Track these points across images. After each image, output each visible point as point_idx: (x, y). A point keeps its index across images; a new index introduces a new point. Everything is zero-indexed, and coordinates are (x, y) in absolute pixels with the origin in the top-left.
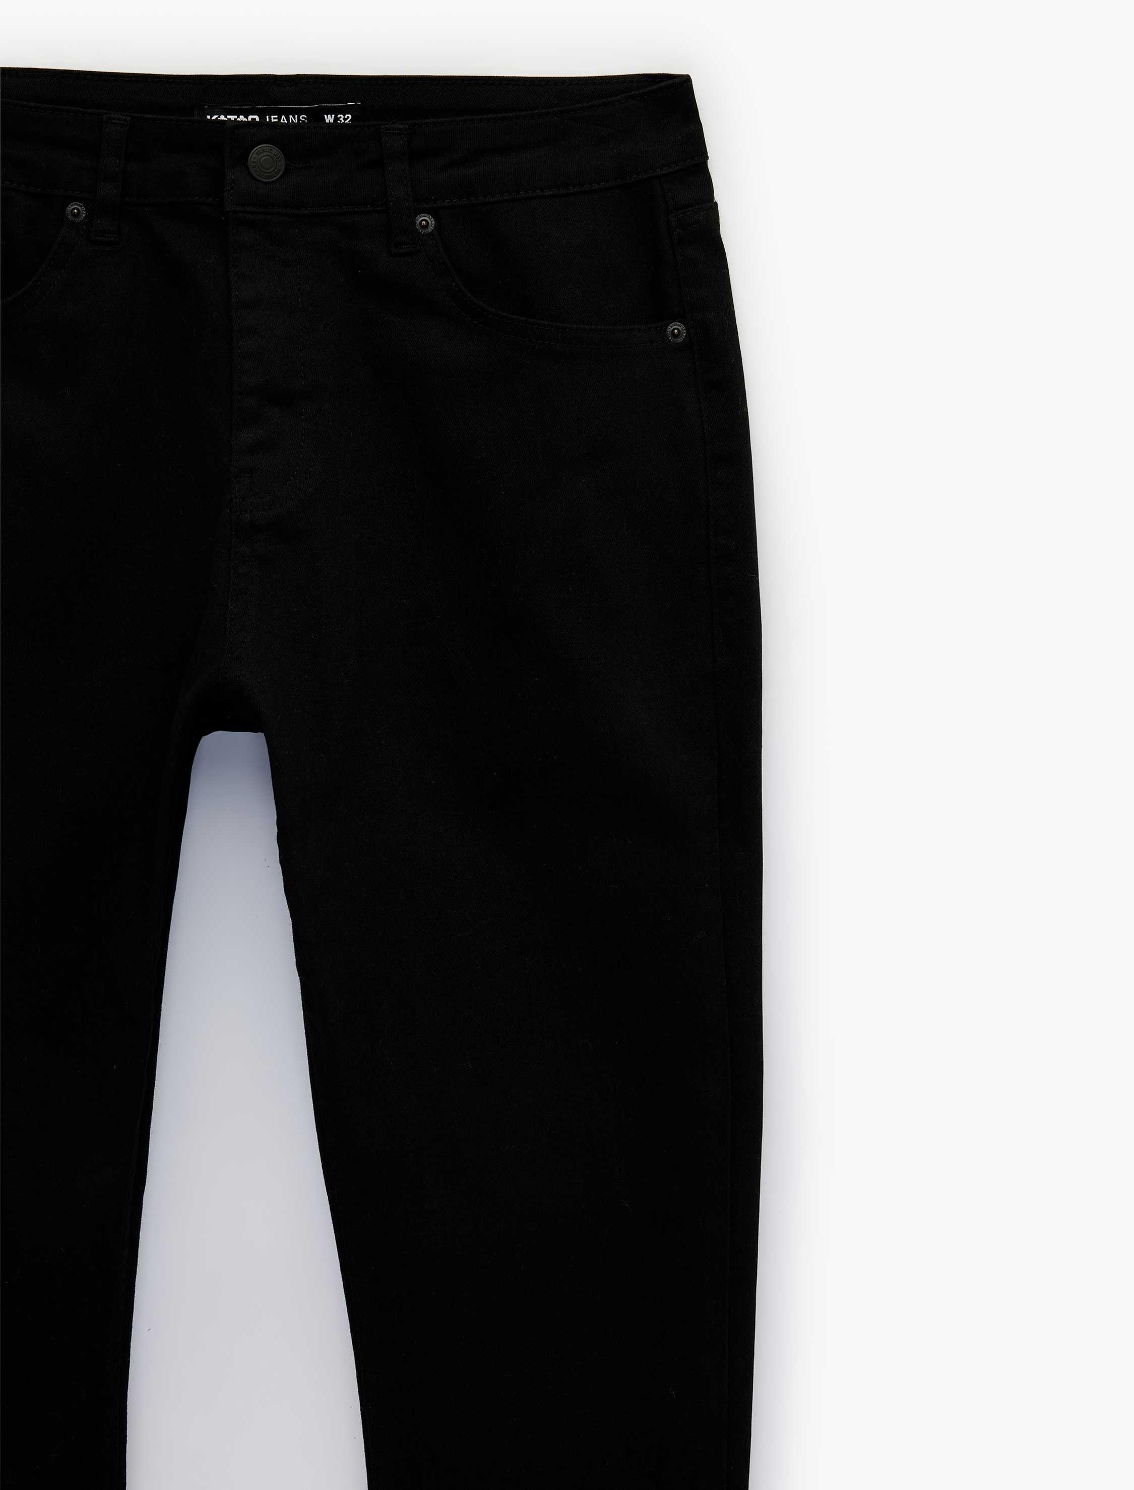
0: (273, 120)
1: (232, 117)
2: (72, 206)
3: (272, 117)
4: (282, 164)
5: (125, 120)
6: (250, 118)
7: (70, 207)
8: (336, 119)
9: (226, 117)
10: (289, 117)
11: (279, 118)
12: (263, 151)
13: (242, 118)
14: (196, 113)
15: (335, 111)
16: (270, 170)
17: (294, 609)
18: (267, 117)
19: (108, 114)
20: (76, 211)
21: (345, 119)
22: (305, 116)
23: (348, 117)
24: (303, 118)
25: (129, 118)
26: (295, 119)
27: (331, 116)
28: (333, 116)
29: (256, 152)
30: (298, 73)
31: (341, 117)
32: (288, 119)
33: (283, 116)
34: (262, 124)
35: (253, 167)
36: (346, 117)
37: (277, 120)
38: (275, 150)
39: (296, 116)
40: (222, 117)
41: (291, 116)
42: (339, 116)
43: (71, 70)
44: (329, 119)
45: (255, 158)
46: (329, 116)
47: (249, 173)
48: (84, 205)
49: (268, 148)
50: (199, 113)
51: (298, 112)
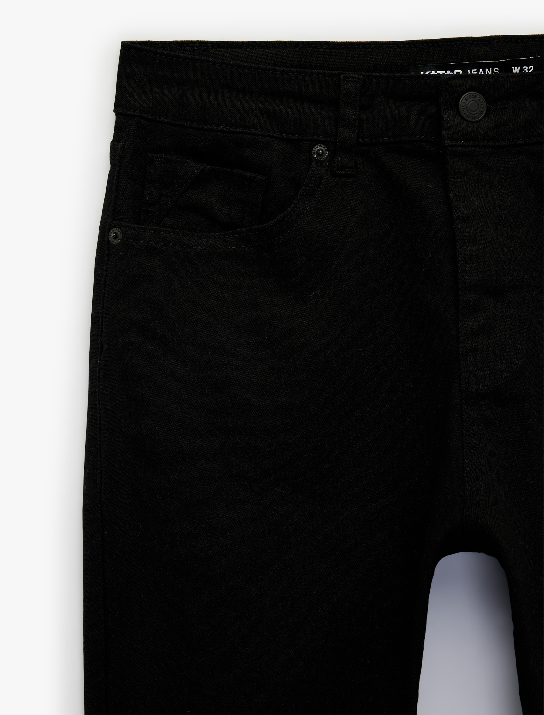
0: (473, 73)
1: (441, 72)
2: (317, 148)
3: (473, 70)
4: (484, 107)
5: (359, 78)
6: (455, 72)
7: (316, 149)
8: (521, 70)
9: (436, 72)
10: (485, 70)
11: (478, 71)
12: (470, 97)
13: (449, 72)
14: (412, 70)
15: (521, 64)
16: (476, 112)
17: (512, 459)
18: (469, 70)
19: (344, 74)
20: (321, 151)
21: (529, 70)
22: (498, 69)
23: (531, 68)
24: (496, 70)
25: (362, 77)
26: (490, 71)
27: (518, 68)
28: (519, 67)
29: (465, 98)
30: (491, 35)
31: (525, 68)
32: (484, 71)
33: (481, 70)
34: (465, 76)
35: (463, 110)
36: (530, 68)
37: (476, 73)
38: (479, 97)
39: (491, 69)
40: (434, 73)
41: (487, 70)
42: (524, 68)
43: (310, 41)
44: (516, 70)
45: (464, 103)
46: (516, 68)
47: (460, 115)
48: (326, 147)
49: (473, 94)
50: (414, 70)
51: (492, 66)
